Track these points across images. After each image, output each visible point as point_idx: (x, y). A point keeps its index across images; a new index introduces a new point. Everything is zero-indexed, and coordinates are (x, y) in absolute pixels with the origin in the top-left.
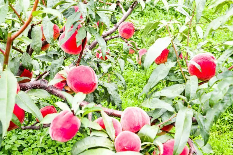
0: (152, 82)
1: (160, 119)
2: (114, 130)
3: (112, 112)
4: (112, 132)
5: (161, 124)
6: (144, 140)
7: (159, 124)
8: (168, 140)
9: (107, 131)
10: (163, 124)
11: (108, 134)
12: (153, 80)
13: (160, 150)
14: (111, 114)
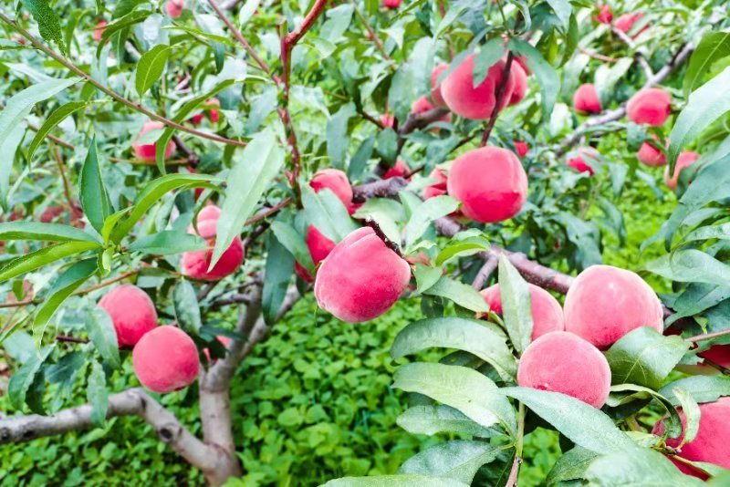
0: (695, 204)
1: (702, 322)
2: (531, 324)
3: (550, 276)
4: (521, 327)
5: (704, 338)
6: (629, 375)
7: (695, 335)
8: (721, 396)
9: (506, 321)
10: (708, 339)
11: (509, 331)
12: (697, 198)
13: (682, 424)
14: (547, 282)
